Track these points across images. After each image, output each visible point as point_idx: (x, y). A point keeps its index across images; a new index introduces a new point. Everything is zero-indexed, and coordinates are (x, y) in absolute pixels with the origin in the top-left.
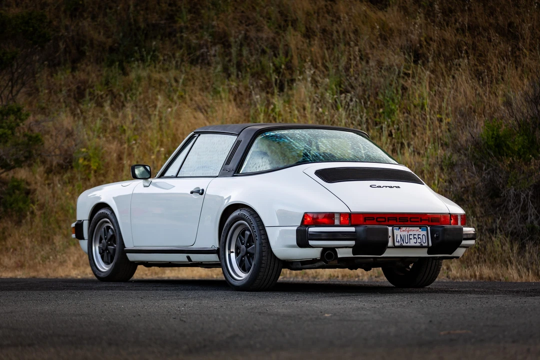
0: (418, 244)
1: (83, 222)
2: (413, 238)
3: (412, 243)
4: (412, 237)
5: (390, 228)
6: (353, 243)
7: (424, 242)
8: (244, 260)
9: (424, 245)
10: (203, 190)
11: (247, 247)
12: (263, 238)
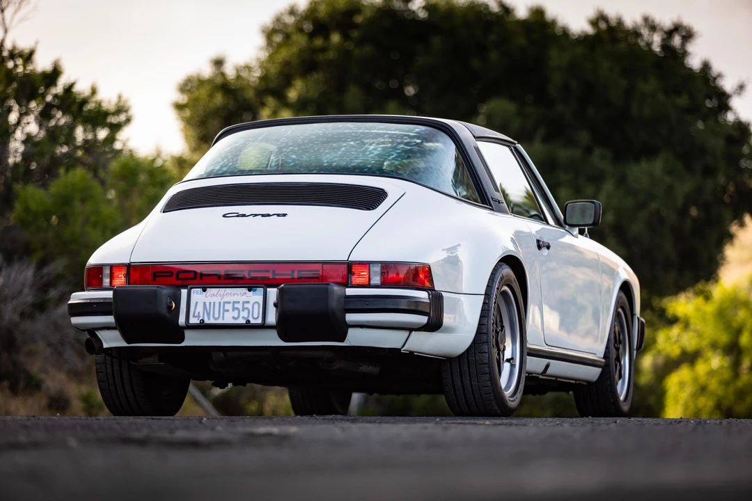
0: (242, 321)
2: (231, 309)
3: (228, 319)
4: (229, 307)
5: (184, 292)
6: (110, 319)
7: (256, 316)
9: (253, 321)
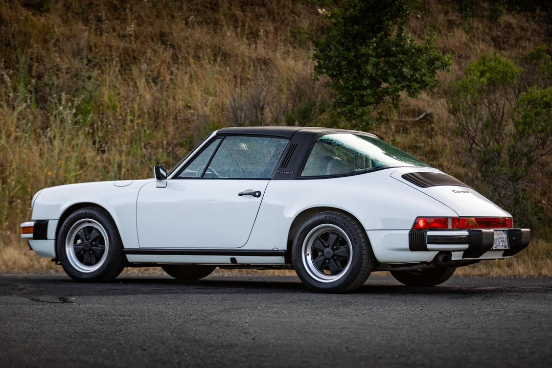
0: (504, 247)
1: (48, 222)
2: (500, 241)
3: (501, 246)
7: (506, 244)
8: (329, 263)
9: (507, 247)
10: (259, 192)
11: (333, 250)
12: (363, 241)
